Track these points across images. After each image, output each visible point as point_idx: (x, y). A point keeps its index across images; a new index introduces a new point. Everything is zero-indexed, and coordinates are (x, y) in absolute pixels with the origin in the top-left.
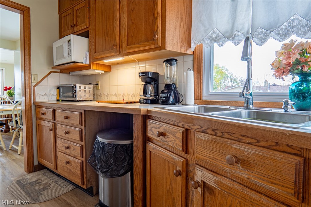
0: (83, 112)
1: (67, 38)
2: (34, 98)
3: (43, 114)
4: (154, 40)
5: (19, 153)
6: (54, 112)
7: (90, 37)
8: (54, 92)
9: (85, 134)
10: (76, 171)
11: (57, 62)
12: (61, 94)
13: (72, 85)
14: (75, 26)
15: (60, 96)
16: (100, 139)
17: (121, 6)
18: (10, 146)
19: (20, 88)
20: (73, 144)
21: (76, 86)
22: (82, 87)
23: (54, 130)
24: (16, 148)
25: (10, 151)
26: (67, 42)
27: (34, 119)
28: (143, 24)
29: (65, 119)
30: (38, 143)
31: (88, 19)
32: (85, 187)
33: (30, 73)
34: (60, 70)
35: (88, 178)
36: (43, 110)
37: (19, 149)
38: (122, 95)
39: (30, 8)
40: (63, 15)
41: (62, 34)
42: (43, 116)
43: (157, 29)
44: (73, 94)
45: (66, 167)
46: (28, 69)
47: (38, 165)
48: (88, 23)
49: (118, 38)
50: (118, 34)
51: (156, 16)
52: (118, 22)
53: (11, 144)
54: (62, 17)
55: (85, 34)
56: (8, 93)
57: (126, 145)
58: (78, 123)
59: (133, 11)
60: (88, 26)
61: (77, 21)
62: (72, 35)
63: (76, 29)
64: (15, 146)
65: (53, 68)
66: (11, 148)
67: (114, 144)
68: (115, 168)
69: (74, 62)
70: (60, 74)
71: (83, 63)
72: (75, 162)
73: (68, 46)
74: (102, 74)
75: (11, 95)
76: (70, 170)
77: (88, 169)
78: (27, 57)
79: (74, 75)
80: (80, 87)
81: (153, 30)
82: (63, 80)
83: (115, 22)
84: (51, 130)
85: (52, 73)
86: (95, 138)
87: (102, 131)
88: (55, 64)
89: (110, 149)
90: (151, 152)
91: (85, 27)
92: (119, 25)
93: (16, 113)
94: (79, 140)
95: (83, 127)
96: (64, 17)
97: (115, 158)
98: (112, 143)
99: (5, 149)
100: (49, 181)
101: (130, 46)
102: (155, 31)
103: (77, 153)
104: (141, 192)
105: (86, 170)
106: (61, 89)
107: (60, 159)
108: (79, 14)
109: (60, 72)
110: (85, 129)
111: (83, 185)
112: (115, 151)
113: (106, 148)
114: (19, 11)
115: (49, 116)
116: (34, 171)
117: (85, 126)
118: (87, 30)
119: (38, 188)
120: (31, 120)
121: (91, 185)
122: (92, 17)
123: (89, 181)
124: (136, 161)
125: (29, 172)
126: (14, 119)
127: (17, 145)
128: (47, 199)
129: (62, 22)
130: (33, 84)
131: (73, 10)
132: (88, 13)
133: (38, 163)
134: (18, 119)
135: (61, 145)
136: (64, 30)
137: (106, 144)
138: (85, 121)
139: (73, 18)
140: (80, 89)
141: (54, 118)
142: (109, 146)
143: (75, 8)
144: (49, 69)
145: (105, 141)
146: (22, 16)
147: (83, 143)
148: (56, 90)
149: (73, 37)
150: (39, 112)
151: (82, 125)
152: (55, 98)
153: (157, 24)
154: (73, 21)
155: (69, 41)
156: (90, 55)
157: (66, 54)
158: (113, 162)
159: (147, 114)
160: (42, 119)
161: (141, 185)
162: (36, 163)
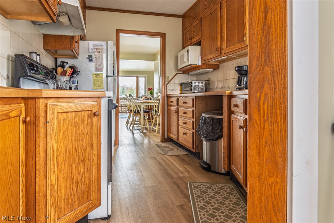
0: (194, 98)
1: (186, 49)
2: (167, 92)
3: (172, 102)
4: (244, 41)
5: (156, 132)
6: (178, 100)
7: (201, 45)
8: (179, 88)
9: (196, 114)
10: (189, 139)
11: (180, 66)
12: (183, 89)
13: (190, 82)
14: (192, 38)
15: (182, 91)
16: (204, 115)
17: (222, 19)
18: (151, 128)
19: (157, 89)
20: (188, 120)
21: (192, 82)
22: (196, 83)
23: (177, 112)
24: (155, 128)
25: (151, 131)
26: (186, 51)
27: (166, 106)
28: (237, 30)
29: (184, 103)
30: (168, 122)
31: (200, 32)
32: (194, 151)
33: (165, 76)
34: (183, 72)
35: (197, 145)
36: (171, 100)
37: (156, 129)
38: (227, 87)
39: (165, 33)
40: (185, 32)
41: (184, 46)
42: (171, 104)
43: (246, 32)
44: (190, 88)
45: (183, 137)
46: (164, 73)
47: (167, 138)
48: (200, 35)
49: (220, 43)
50: (220, 40)
51: (245, 23)
52: (220, 32)
53: (152, 126)
54: (184, 33)
55: (199, 44)
56: (150, 92)
57: (219, 118)
58: (191, 106)
59: (229, 21)
60: (200, 37)
61: (193, 34)
62: (189, 46)
63: (193, 40)
64: (154, 128)
65: (178, 71)
66: (152, 129)
67: (211, 118)
68: (212, 134)
69: (191, 65)
70: (183, 75)
71: (196, 65)
72: (189, 133)
73: (187, 54)
74: (211, 71)
75: (152, 93)
76: (186, 139)
77: (197, 139)
78: (163, 65)
79: (192, 75)
80: (195, 83)
81: (243, 34)
82: (184, 78)
83: (218, 31)
84: (176, 112)
85: (177, 74)
86: (202, 115)
87: (205, 112)
88: (179, 68)
89: (209, 121)
90: (233, 120)
91: (198, 38)
92: (220, 33)
93: (155, 104)
94: (191, 117)
95: (194, 109)
96: (185, 33)
97: (212, 127)
98: (210, 117)
99: (149, 129)
100: (173, 148)
101: (228, 48)
102: (245, 34)
103: (190, 126)
104: (227, 150)
105: (195, 139)
106: (183, 86)
107: (180, 132)
108: (194, 30)
109: (183, 73)
110: (196, 110)
111: (193, 149)
112: (212, 123)
113: (207, 120)
114: (160, 37)
115: (175, 103)
116: (165, 142)
117: (195, 108)
118: (199, 40)
119: (167, 149)
120: (165, 106)
121: (199, 151)
122: (203, 30)
123: (197, 147)
124: (224, 128)
125: (162, 142)
126: (154, 109)
127: (156, 127)
128: (171, 154)
129: (184, 37)
130: (166, 83)
131: (191, 27)
132: (200, 28)
133: (168, 137)
134: (157, 109)
135: (181, 122)
136: (185, 43)
137: (207, 118)
138: (195, 104)
139: (191, 33)
140: (195, 85)
141: (178, 104)
142: (208, 119)
143: (192, 26)
144: (175, 72)
145: (207, 116)
146: (162, 39)
147: (194, 120)
148: (179, 86)
149: (190, 48)
150: (169, 101)
151: (193, 107)
152: (178, 92)
153: (245, 29)
154: (191, 35)
155: (188, 51)
156: (202, 58)
157: (185, 60)
158: (211, 130)
159: (230, 95)
160: (171, 106)
161: (227, 145)
162: (166, 137)
